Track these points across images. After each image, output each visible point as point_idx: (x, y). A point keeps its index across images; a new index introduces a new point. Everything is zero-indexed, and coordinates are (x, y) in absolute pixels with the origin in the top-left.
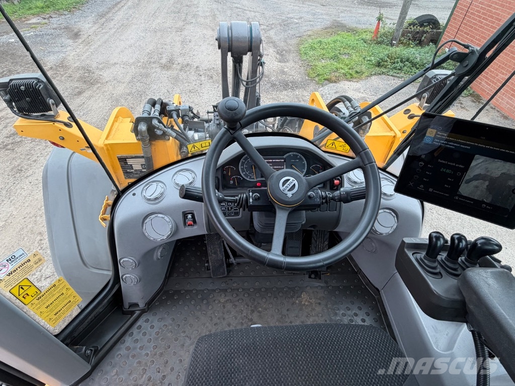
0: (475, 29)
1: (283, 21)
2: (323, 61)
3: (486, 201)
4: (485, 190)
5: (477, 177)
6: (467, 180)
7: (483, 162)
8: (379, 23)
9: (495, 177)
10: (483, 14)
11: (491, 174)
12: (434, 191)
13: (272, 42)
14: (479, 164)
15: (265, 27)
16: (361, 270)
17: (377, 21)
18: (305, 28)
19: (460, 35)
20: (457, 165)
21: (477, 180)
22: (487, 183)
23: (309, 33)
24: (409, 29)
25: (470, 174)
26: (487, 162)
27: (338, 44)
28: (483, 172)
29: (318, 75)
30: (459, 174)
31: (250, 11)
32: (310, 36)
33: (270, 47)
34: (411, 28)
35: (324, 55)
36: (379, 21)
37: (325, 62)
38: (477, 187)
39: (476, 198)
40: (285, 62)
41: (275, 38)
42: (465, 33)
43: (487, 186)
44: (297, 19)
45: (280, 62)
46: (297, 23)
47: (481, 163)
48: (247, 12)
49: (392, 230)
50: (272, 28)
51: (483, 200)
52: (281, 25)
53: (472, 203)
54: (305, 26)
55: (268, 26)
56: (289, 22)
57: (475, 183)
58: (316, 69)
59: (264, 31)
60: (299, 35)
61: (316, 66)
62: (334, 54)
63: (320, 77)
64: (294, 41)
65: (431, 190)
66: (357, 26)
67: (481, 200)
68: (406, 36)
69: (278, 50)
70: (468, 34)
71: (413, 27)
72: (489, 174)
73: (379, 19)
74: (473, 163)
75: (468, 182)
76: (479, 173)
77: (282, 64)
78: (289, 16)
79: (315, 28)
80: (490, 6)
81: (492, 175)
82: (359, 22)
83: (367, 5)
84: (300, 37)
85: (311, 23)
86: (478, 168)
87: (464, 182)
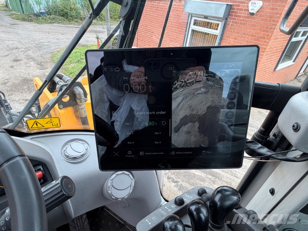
0: (144, 38)
1: (37, 44)
2: (72, 65)
3: (203, 146)
4: (198, 133)
5: (184, 121)
6: (175, 128)
7: (183, 99)
8: (98, 40)
9: (203, 115)
10: (145, 30)
11: (197, 112)
12: (146, 154)
13: (31, 58)
14: (180, 103)
15: (23, 49)
16: (126, 222)
17: (97, 39)
18: (54, 47)
19: (139, 41)
20: (157, 113)
21: (185, 124)
22: (197, 124)
23: (58, 50)
24: (115, 42)
25: (176, 119)
26: (188, 99)
27: (78, 54)
28: (187, 112)
29: (71, 73)
30: (164, 123)
31: (8, 40)
32: (58, 51)
33: (31, 61)
34: (115, 41)
35: (71, 61)
36: (98, 39)
37: (73, 65)
38: (188, 133)
39: (193, 147)
40: (45, 69)
41: (33, 55)
42: (141, 40)
43: (198, 128)
44: (46, 43)
45: (41, 69)
46: (47, 45)
47: (181, 101)
48: (6, 41)
49: (132, 188)
50: (29, 50)
51: (200, 145)
52: (36, 47)
53: (191, 153)
54: (54, 46)
55: (25, 49)
56: (41, 44)
57: (185, 128)
58: (69, 70)
59: (23, 52)
60: (50, 52)
61: (68, 68)
62: (77, 60)
63: (73, 74)
64: (49, 56)
65: (141, 153)
66: (87, 43)
67: (198, 146)
68: (115, 45)
69: (37, 63)
70: (142, 41)
71: (116, 40)
72: (194, 113)
73: (98, 38)
74: (174, 105)
75: (177, 130)
76: (184, 115)
77: (43, 71)
78: (40, 41)
79: (61, 47)
80: (146, 27)
81: (199, 113)
82: (88, 41)
83: (89, 33)
84: (52, 53)
85: (57, 44)
86: (181, 109)
87: (173, 131)
